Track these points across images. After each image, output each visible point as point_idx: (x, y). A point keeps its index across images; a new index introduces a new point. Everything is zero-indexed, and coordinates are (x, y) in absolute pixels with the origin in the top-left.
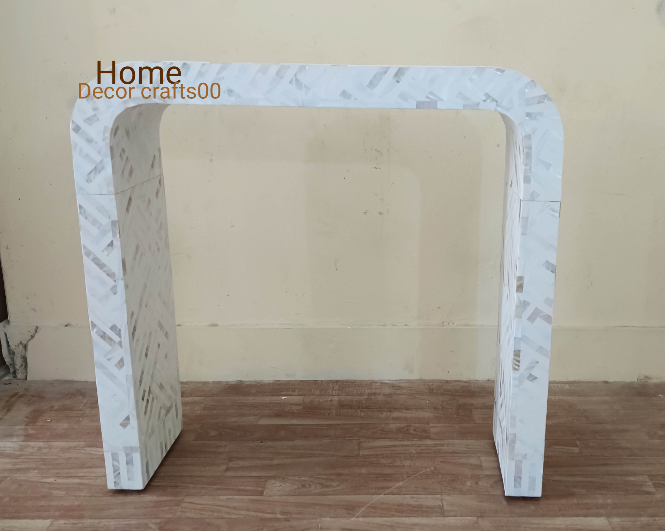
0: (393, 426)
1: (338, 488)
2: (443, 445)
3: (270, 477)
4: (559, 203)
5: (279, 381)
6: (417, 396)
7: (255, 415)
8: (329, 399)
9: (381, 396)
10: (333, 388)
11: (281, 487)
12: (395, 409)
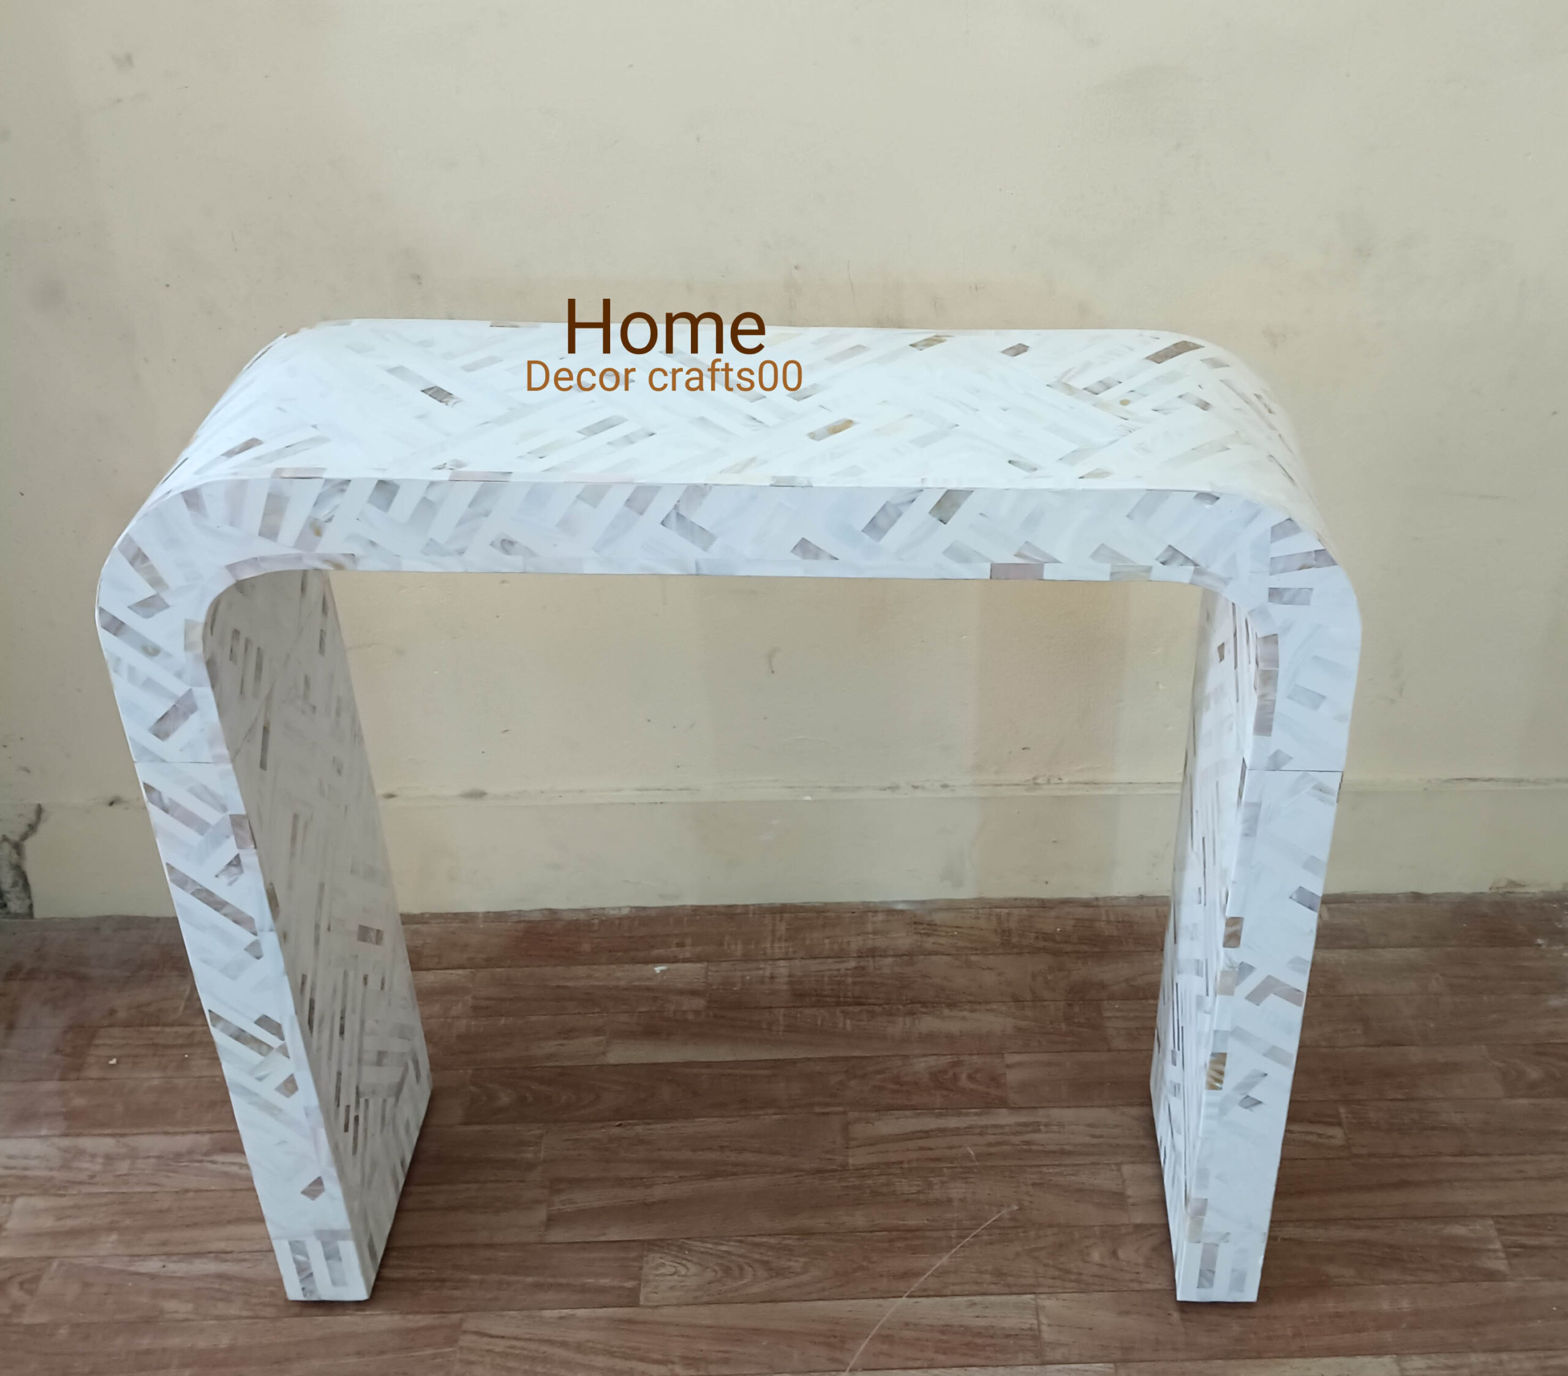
0: (922, 1065)
1: (805, 1278)
2: (1036, 1127)
3: (650, 1245)
4: (1341, 774)
5: (645, 908)
6: (973, 958)
7: (598, 1031)
8: (768, 973)
9: (889, 961)
10: (773, 931)
11: (676, 1277)
12: (924, 1004)
